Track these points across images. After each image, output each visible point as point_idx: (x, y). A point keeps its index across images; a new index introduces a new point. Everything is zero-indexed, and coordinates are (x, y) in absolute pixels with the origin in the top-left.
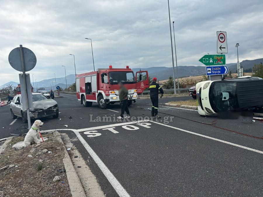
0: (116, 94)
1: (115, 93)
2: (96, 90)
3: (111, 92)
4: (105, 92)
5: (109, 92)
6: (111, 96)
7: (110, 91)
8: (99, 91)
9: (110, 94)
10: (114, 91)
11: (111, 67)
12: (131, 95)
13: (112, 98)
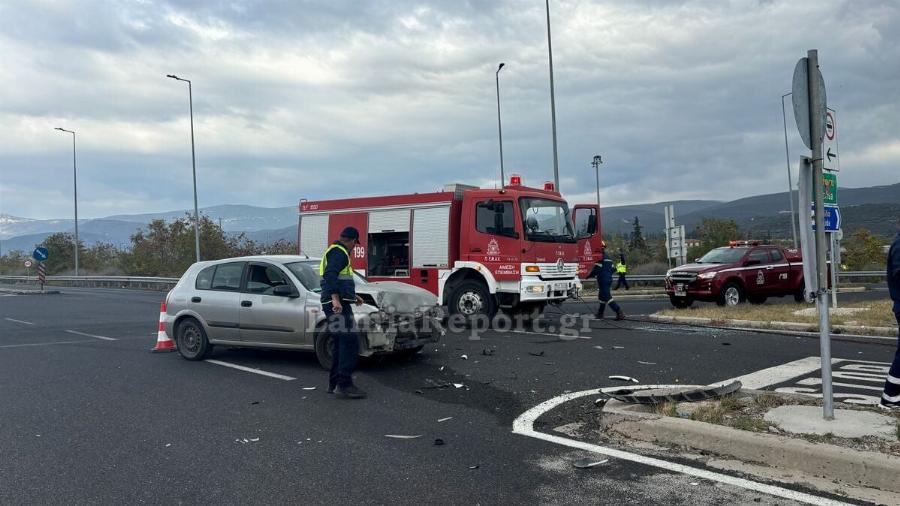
0: (540, 277)
1: (538, 271)
2: (446, 261)
3: (527, 269)
4: (492, 268)
5: (518, 268)
6: (527, 280)
7: (524, 265)
8: (459, 265)
9: (523, 271)
10: (537, 264)
11: (515, 180)
12: (572, 282)
13: (530, 288)
